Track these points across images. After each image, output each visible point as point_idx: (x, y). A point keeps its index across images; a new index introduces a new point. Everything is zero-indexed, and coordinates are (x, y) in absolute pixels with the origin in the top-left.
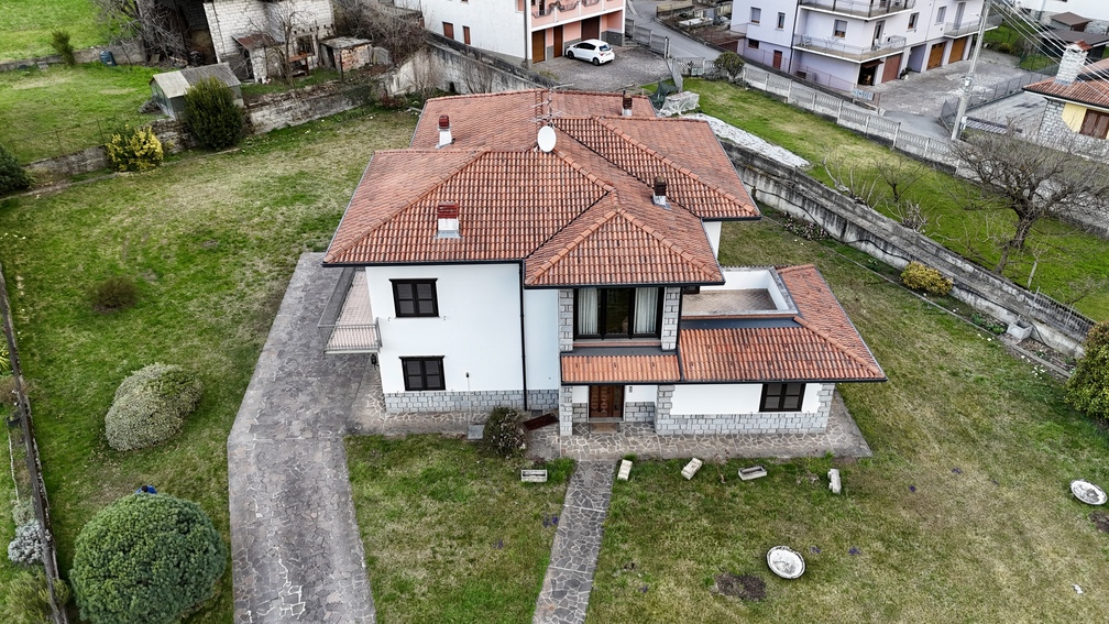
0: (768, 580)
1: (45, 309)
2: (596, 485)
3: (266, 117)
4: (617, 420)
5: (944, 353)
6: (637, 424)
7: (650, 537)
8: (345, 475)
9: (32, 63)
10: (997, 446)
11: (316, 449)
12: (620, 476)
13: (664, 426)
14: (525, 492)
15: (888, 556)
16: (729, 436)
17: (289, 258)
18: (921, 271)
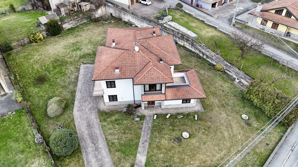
0: (182, 138)
1: (25, 83)
2: (149, 120)
3: (66, 26)
4: (154, 105)
5: (222, 86)
6: (158, 106)
7: (160, 131)
8: (99, 121)
9: (5, 12)
10: (229, 107)
11: (92, 115)
12: (154, 118)
13: (163, 107)
14: (135, 123)
15: (205, 132)
16: (176, 108)
17: (78, 66)
18: (219, 66)
